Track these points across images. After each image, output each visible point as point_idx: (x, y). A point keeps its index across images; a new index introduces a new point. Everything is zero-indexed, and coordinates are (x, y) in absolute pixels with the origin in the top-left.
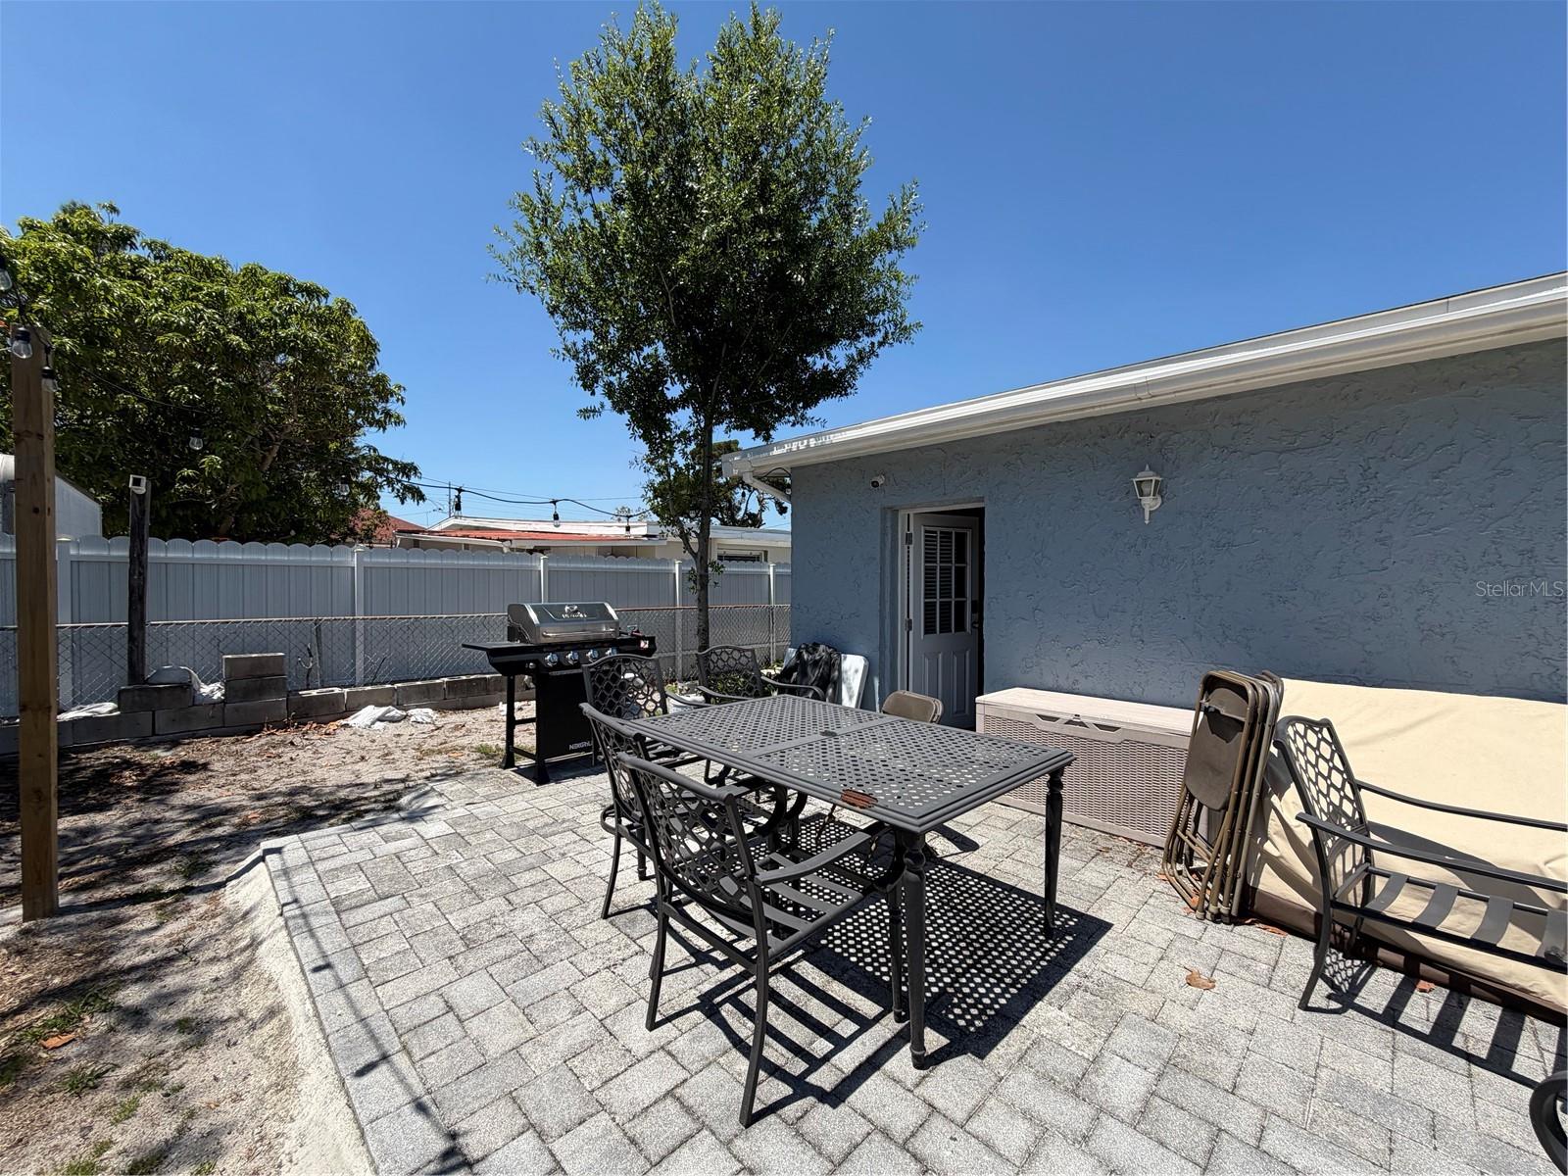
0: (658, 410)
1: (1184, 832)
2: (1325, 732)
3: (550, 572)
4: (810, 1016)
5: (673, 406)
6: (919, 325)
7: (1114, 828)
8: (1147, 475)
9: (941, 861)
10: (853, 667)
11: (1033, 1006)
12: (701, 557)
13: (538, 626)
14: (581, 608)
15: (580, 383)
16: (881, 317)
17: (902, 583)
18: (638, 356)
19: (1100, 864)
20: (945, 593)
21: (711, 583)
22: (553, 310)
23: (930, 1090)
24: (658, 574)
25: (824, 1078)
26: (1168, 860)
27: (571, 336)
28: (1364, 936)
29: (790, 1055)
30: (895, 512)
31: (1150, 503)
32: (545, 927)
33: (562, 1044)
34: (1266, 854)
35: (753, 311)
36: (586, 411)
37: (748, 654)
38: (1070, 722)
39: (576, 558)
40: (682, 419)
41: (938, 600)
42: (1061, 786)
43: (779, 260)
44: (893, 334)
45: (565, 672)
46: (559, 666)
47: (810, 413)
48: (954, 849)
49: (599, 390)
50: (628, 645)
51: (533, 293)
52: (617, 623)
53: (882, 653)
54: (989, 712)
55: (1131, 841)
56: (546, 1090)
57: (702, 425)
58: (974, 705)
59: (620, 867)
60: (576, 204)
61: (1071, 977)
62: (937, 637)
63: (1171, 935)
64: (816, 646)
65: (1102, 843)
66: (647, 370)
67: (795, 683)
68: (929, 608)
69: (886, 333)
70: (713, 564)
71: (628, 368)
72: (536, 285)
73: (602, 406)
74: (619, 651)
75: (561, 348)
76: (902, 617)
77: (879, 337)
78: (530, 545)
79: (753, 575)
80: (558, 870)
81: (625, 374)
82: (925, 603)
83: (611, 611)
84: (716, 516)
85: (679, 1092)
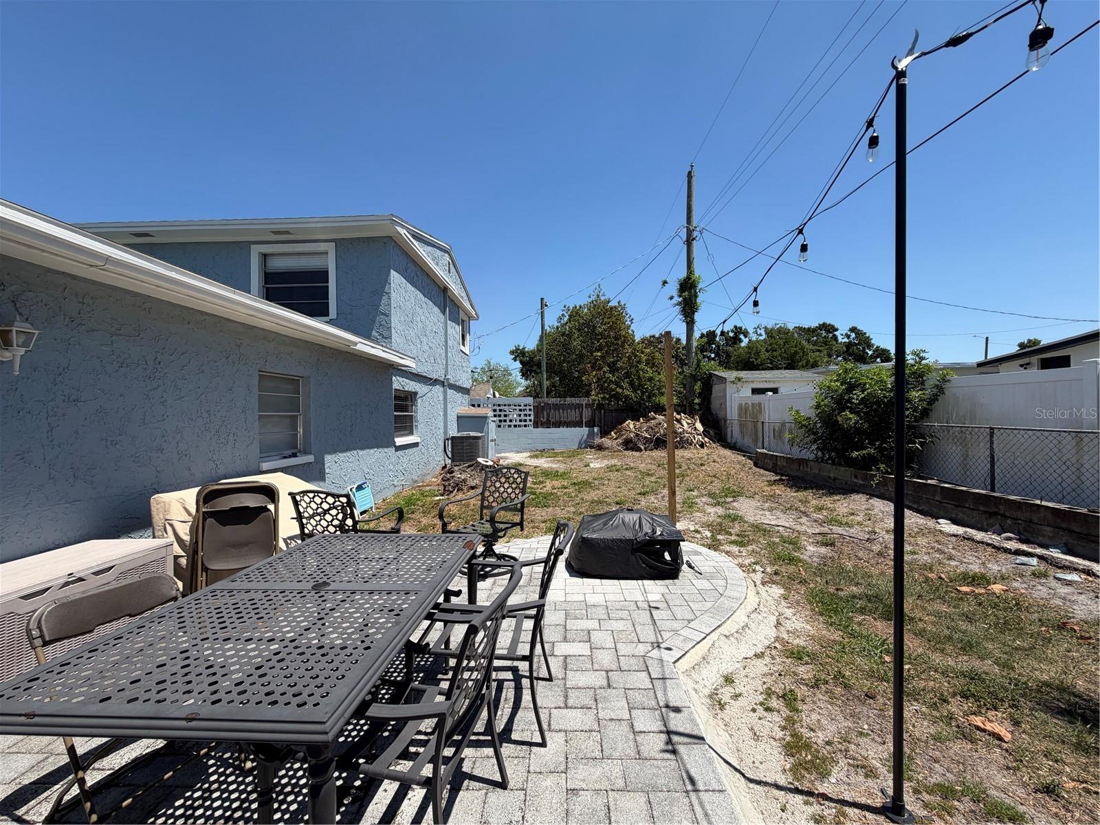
38: (67, 584)
56: (620, 747)
85: (562, 705)
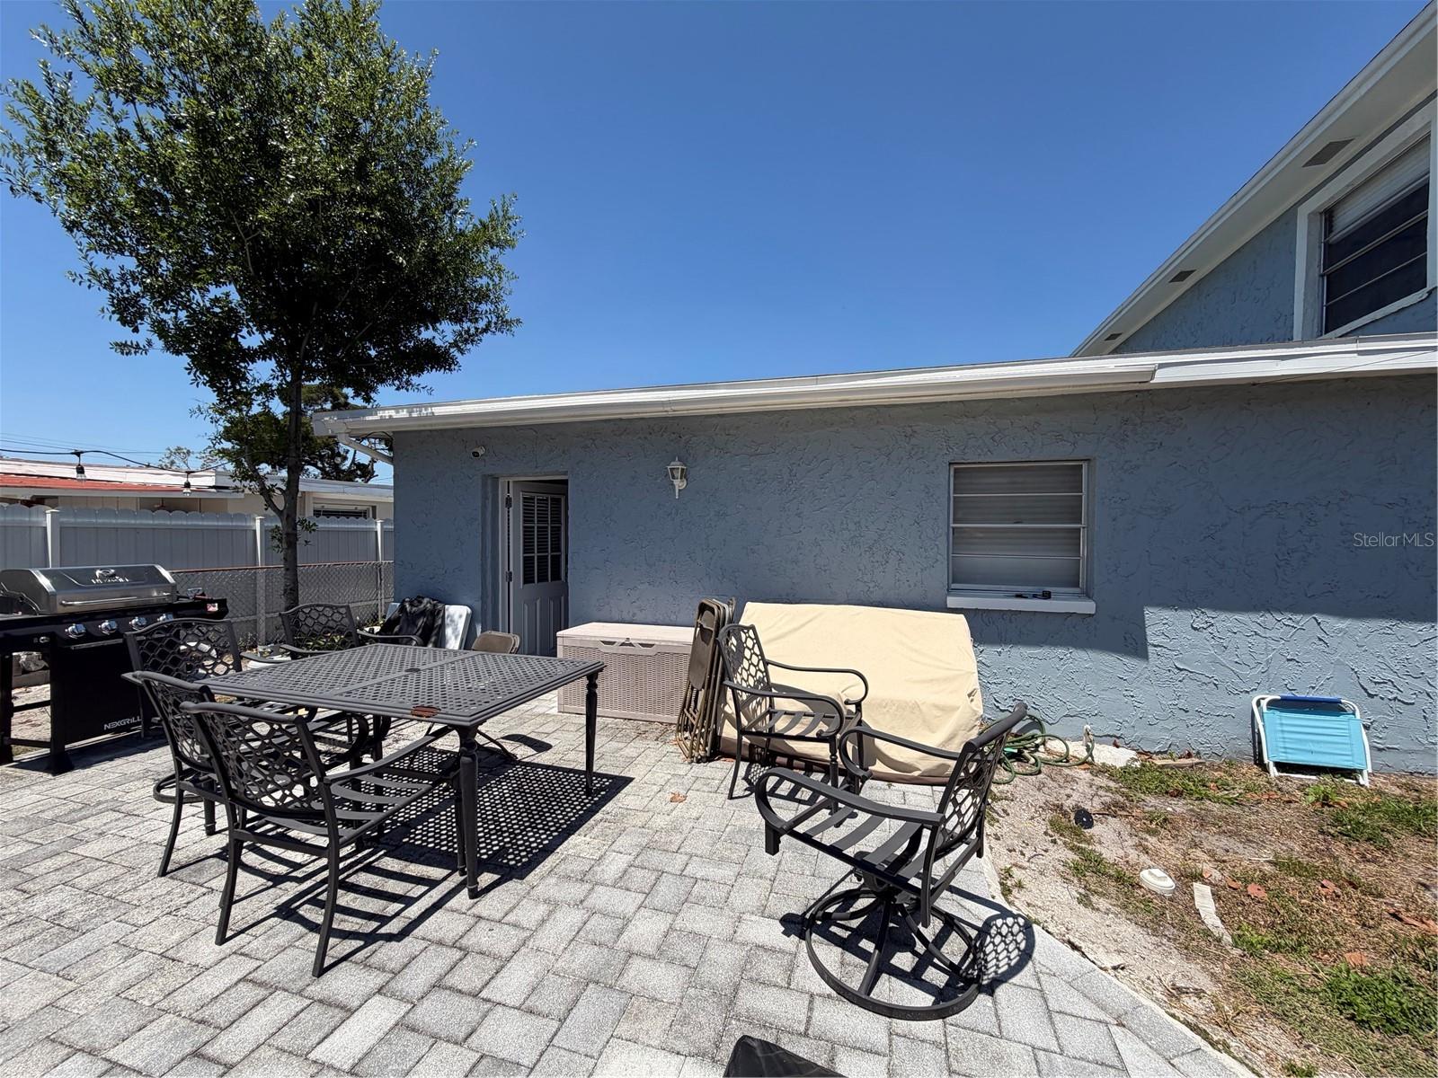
0: (229, 358)
1: (688, 710)
2: (751, 632)
3: (62, 531)
4: (386, 892)
5: (252, 355)
6: (518, 321)
7: (650, 716)
8: (676, 464)
9: (520, 763)
10: (457, 615)
11: (566, 839)
12: (289, 515)
13: (54, 595)
14: (119, 572)
15: (116, 316)
16: (483, 307)
17: (503, 541)
18: (203, 296)
19: (639, 743)
20: (542, 548)
21: (301, 542)
22: (72, 226)
23: (478, 910)
24: (232, 530)
25: (393, 927)
26: (679, 731)
27: (101, 261)
28: (771, 752)
29: (364, 922)
30: (495, 479)
31: (679, 484)
32: (79, 901)
33: (112, 984)
34: (725, 713)
35: (349, 275)
36: (125, 345)
37: (343, 611)
38: (623, 644)
39: (105, 512)
40: (263, 371)
41: (536, 555)
42: (596, 686)
43: (379, 237)
44: (495, 323)
45: (93, 644)
46: (88, 637)
47: (415, 379)
48: (531, 751)
49: (145, 327)
50: (192, 610)
51: (40, 201)
52: (174, 586)
53: (483, 603)
54: (567, 643)
55: (662, 723)
56: (95, 1021)
57: (289, 379)
58: (555, 638)
59: (180, 831)
60: (112, 110)
61: (598, 816)
62: (535, 586)
63: (669, 777)
64: (419, 600)
65: (643, 728)
66: (215, 314)
67: (396, 634)
68: (528, 562)
69: (489, 322)
70: (302, 522)
71: (186, 307)
72: (43, 192)
73: (150, 343)
74: (176, 616)
75: (84, 271)
76: (503, 568)
77: (482, 324)
78: (27, 495)
79: (356, 531)
80: (95, 848)
81: (183, 315)
82: (524, 558)
83: (166, 574)
84: (315, 465)
85: (252, 976)
